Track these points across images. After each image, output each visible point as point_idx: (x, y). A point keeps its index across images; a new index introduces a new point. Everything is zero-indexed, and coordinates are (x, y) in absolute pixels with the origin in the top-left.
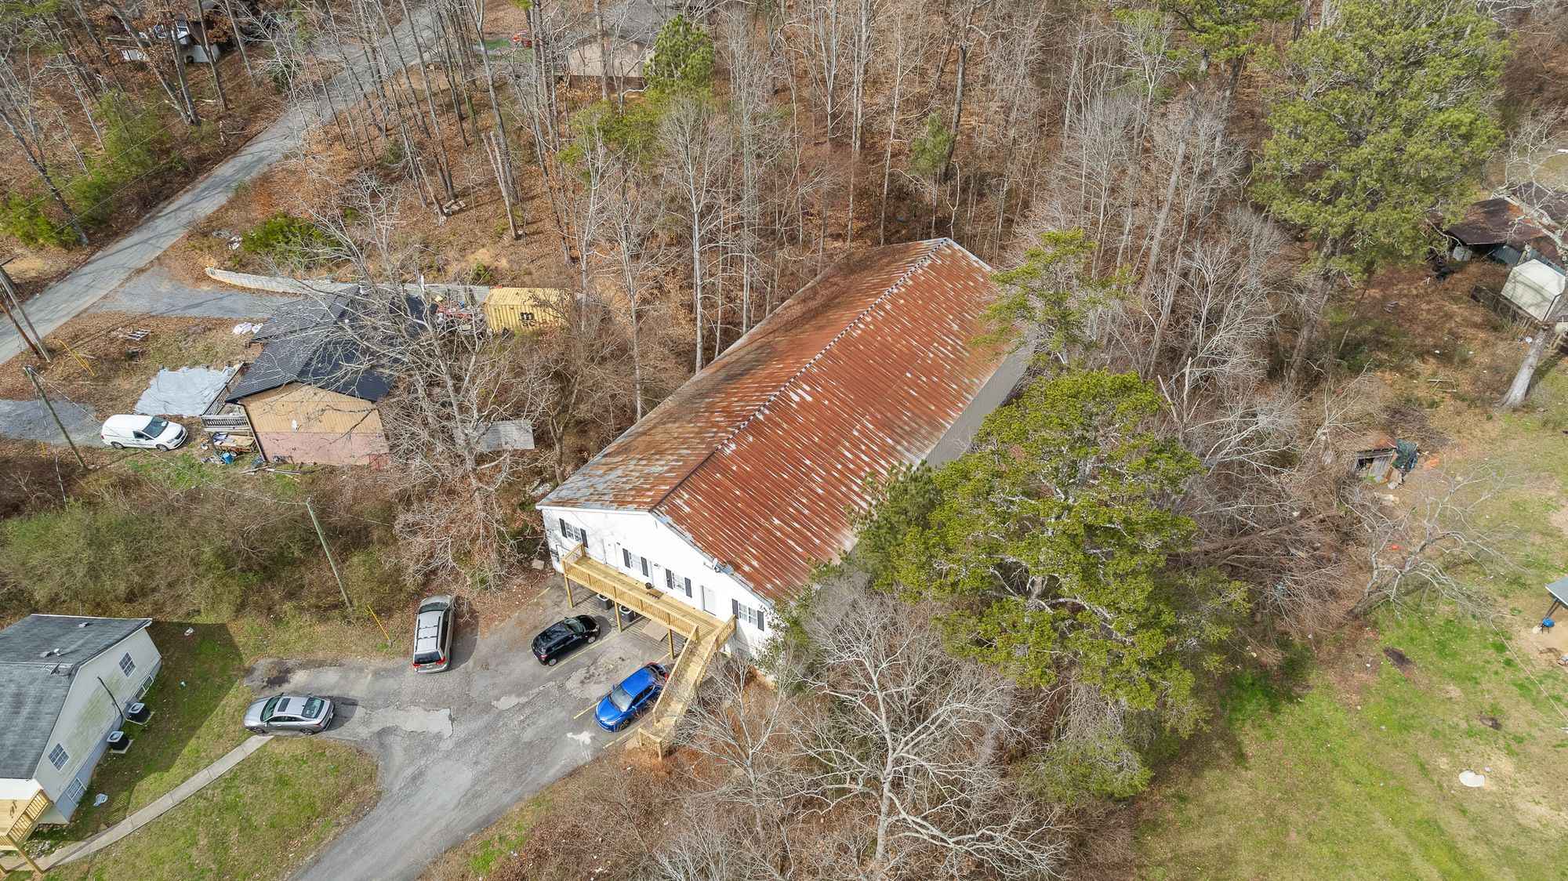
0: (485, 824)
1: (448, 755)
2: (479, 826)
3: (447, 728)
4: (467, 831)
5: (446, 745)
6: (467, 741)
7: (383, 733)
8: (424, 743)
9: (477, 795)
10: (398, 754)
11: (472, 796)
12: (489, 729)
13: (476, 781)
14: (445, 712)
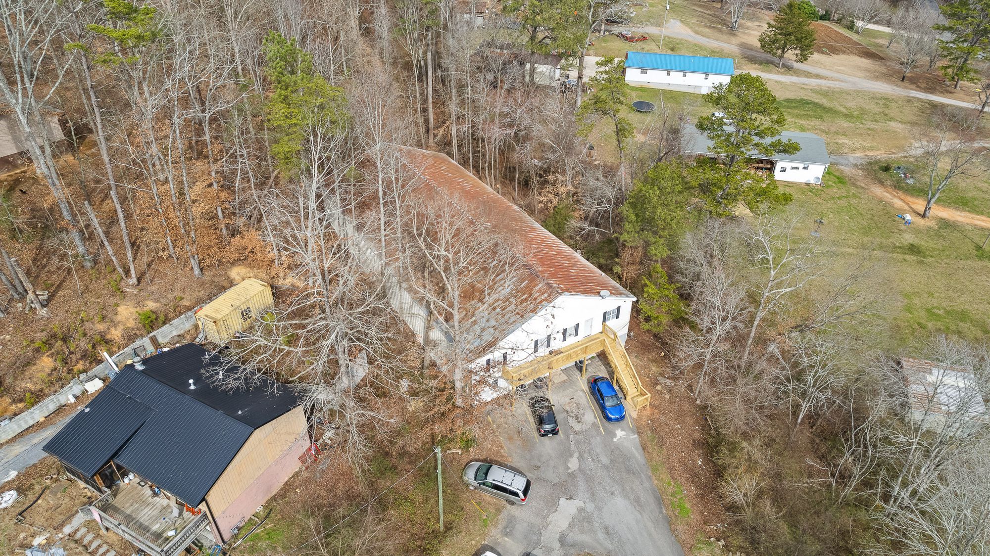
0: (660, 502)
1: (599, 509)
2: (660, 504)
3: (577, 503)
4: (661, 512)
5: (590, 507)
6: (593, 494)
7: (562, 541)
8: (582, 519)
9: (637, 500)
10: (586, 538)
11: (637, 502)
12: (589, 479)
13: (626, 497)
14: (563, 501)
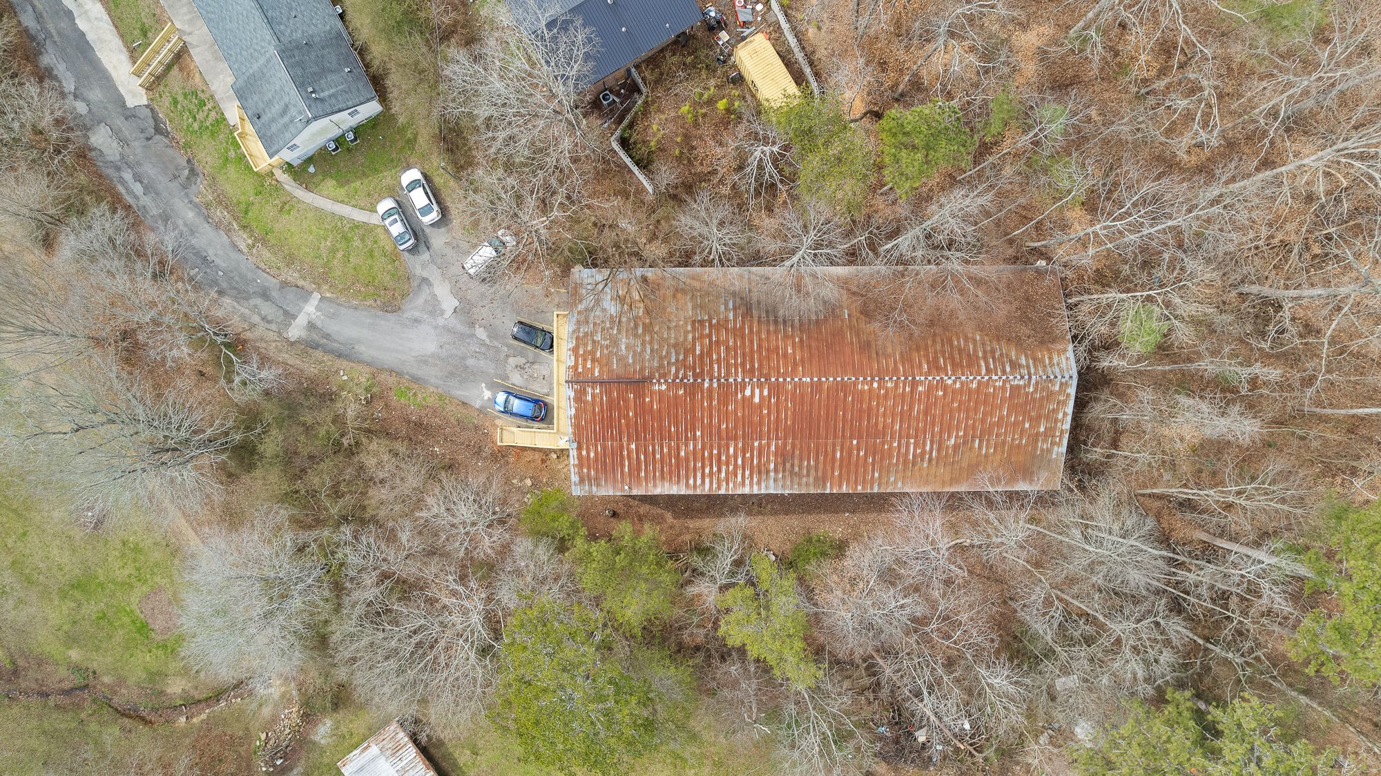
0: (415, 379)
1: (436, 327)
2: (413, 377)
3: (449, 312)
4: (407, 374)
5: (441, 321)
6: (449, 331)
7: (425, 280)
8: (434, 308)
9: (426, 362)
10: (420, 301)
11: (423, 361)
12: (462, 336)
13: (432, 355)
14: (457, 303)
